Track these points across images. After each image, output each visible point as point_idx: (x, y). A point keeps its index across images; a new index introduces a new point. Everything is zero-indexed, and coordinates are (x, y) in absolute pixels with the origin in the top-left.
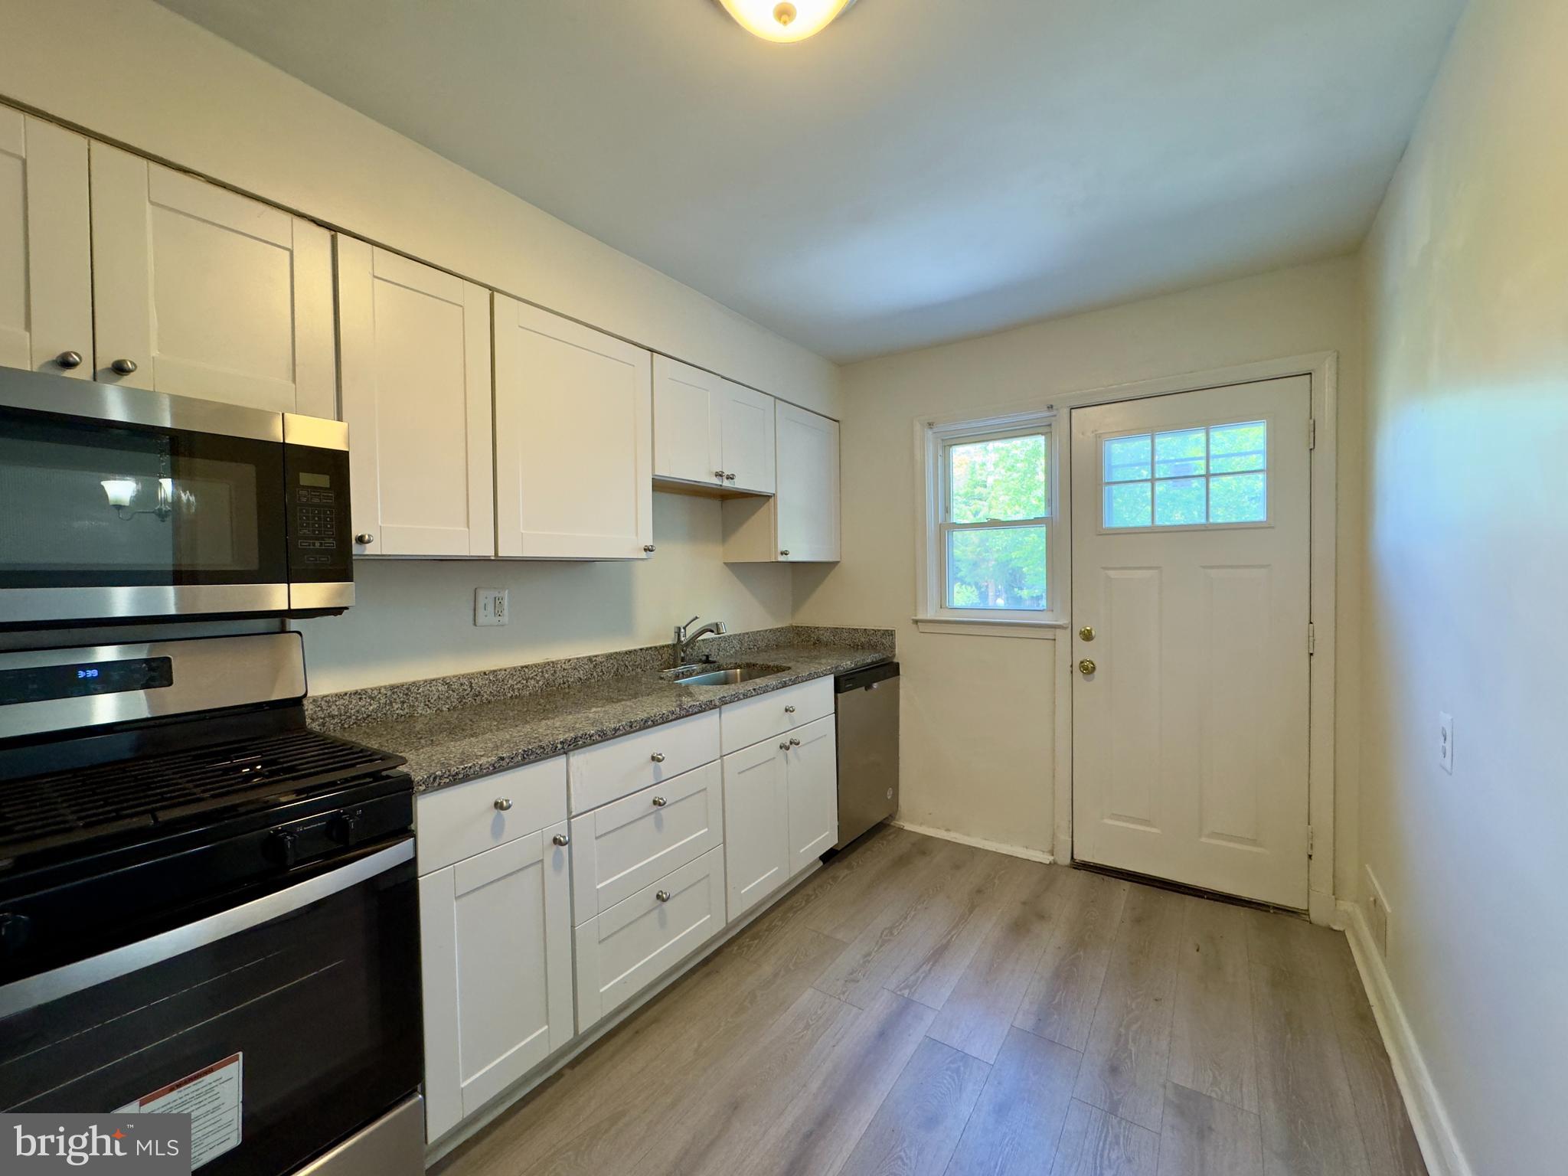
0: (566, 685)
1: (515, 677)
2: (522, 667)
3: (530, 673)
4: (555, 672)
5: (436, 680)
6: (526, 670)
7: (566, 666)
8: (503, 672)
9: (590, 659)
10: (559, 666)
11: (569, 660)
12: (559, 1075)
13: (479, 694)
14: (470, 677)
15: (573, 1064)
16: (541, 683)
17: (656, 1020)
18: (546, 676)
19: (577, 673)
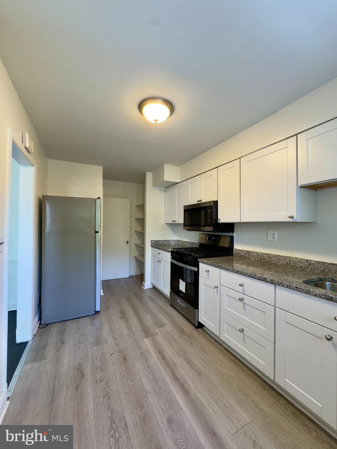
0: (295, 267)
1: (275, 258)
2: (278, 255)
3: (280, 258)
4: (290, 260)
5: (255, 252)
6: (279, 257)
7: (295, 260)
8: (272, 255)
9: (307, 261)
10: (292, 259)
11: (297, 258)
12: (222, 345)
13: (264, 259)
14: (263, 254)
15: (225, 348)
16: (284, 263)
17: (238, 366)
18: (287, 261)
19: (300, 264)
